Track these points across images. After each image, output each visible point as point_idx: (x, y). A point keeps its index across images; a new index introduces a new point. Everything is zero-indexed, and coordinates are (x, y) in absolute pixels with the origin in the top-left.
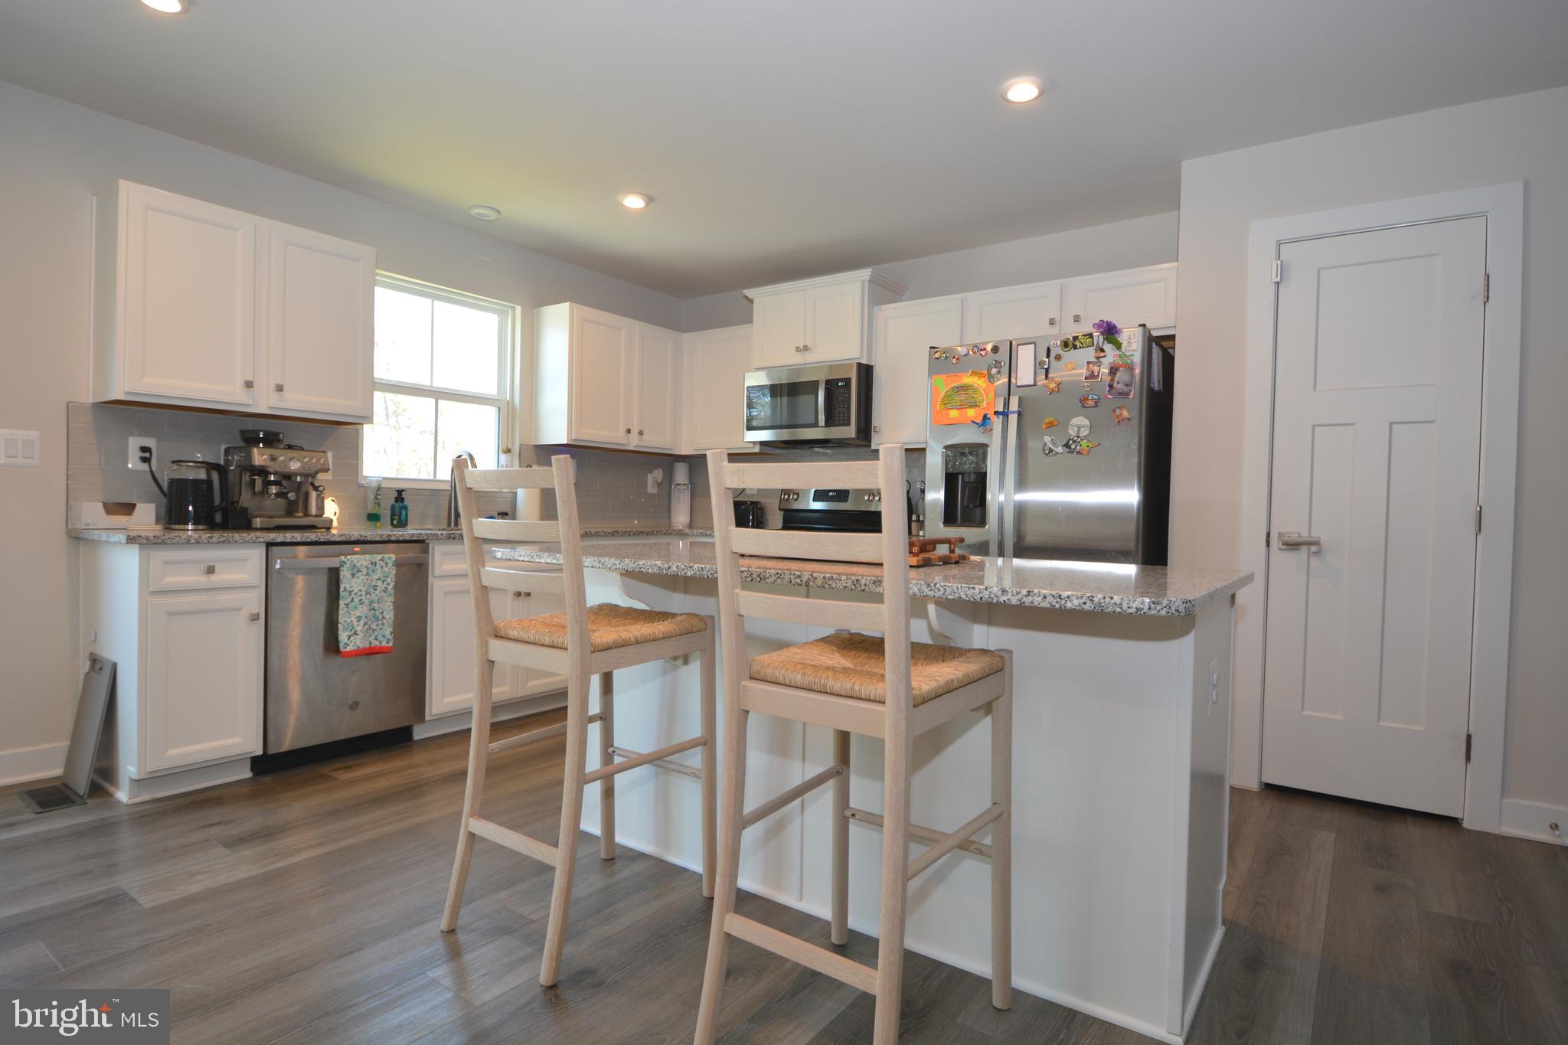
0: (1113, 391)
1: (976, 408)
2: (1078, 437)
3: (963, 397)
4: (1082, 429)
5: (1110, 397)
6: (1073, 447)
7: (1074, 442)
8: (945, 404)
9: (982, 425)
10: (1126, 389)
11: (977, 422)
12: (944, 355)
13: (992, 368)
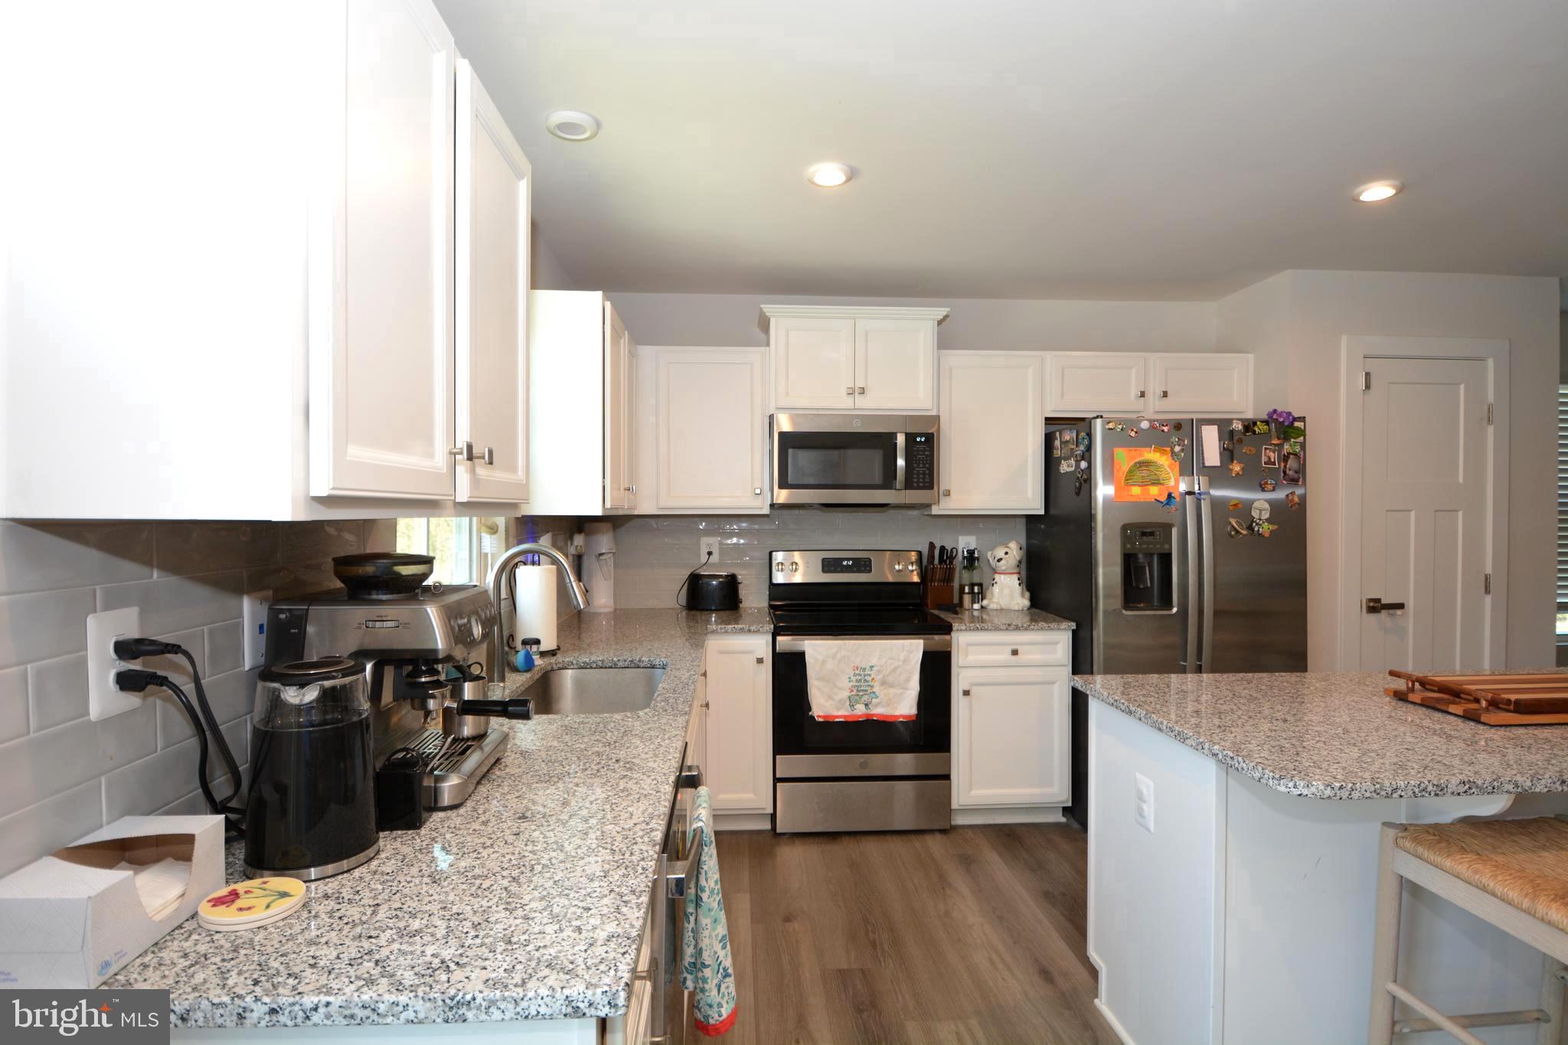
0: (1287, 477)
1: (1160, 486)
2: (1260, 520)
3: (1145, 473)
4: (1263, 512)
5: (1285, 482)
6: (1256, 529)
7: (1257, 524)
8: (1127, 480)
9: (1167, 504)
10: (1296, 476)
11: (1161, 500)
12: (1120, 427)
13: (1175, 446)
